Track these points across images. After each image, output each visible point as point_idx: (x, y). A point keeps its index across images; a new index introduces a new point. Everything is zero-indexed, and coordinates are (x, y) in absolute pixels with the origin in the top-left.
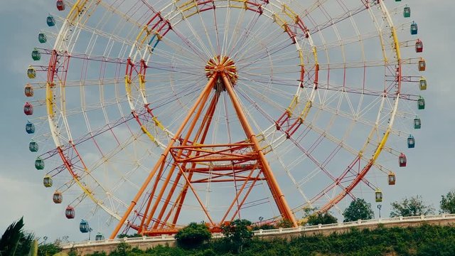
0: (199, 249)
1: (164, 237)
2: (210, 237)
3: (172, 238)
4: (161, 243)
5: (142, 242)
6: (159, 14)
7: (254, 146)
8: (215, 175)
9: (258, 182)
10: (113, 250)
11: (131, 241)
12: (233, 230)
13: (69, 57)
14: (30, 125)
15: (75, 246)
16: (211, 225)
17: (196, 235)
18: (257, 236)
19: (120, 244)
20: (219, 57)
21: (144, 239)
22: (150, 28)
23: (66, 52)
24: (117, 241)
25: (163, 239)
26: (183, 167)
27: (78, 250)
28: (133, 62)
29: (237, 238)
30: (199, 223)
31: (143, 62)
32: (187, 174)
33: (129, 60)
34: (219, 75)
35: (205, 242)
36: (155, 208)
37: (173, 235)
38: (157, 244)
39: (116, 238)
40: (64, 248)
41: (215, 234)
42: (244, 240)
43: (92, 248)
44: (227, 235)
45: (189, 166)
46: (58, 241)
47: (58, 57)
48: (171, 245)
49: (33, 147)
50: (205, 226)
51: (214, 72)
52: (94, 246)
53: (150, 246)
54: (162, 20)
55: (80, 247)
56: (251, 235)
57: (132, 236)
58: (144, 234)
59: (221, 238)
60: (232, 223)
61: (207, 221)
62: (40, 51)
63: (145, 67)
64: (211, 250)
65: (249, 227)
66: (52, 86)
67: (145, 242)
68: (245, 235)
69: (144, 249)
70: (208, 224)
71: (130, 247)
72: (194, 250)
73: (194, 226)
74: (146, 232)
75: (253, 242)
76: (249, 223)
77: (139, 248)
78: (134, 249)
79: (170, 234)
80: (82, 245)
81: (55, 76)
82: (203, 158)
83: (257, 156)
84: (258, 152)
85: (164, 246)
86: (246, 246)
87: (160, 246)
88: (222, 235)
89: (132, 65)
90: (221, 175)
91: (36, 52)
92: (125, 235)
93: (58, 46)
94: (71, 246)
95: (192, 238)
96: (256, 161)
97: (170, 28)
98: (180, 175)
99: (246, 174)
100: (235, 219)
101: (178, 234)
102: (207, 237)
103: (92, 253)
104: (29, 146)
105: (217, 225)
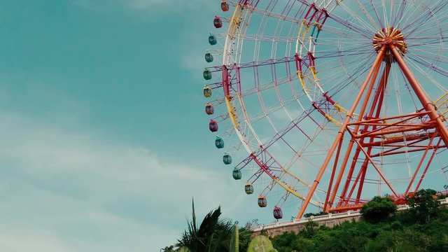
0: (385, 222)
1: (349, 213)
2: (395, 210)
3: (358, 213)
4: (347, 219)
5: (329, 220)
6: (313, 6)
7: (431, 115)
8: (394, 148)
9: (439, 150)
10: (301, 229)
11: (317, 219)
12: (418, 200)
13: (239, 68)
14: (219, 140)
15: (265, 228)
16: (396, 197)
17: (381, 208)
18: (444, 205)
19: (307, 223)
20: (383, 30)
21: (330, 216)
22: (308, 21)
23: (235, 64)
24: (304, 220)
25: (349, 215)
26: (361, 142)
27: (268, 231)
28: (300, 57)
29: (423, 208)
30: (382, 195)
31: (310, 54)
32: (366, 149)
33: (296, 56)
34: (388, 47)
35: (391, 215)
36: (338, 185)
37: (358, 210)
38: (343, 220)
39: (303, 218)
40: (255, 230)
41: (400, 206)
42: (430, 210)
43: (281, 229)
44: (413, 206)
45: (367, 140)
46: (249, 225)
47: (229, 71)
48: (357, 220)
49: (227, 160)
50: (388, 199)
51: (382, 45)
52: (283, 227)
53: (337, 223)
54: (317, 10)
55: (270, 229)
56: (437, 204)
57: (318, 215)
58: (330, 212)
59: (407, 210)
60: (417, 194)
61: (391, 193)
62: (211, 70)
63: (313, 59)
64: (397, 222)
65: (435, 197)
66: (230, 98)
67: (332, 219)
68: (430, 205)
69: (331, 226)
70: (393, 196)
71: (317, 226)
72: (380, 223)
73: (377, 199)
74: (332, 209)
75: (440, 211)
76: (434, 193)
77: (327, 225)
78: (321, 226)
79: (355, 209)
80: (272, 227)
81: (230, 90)
82: (380, 132)
83: (435, 124)
84: (436, 119)
85: (351, 222)
86: (434, 215)
87: (347, 222)
88: (407, 207)
89: (300, 60)
90: (400, 147)
91: (207, 72)
92: (311, 214)
93: (226, 61)
94: (261, 228)
95: (378, 212)
96: (434, 129)
97: (327, 16)
98: (358, 150)
99: (426, 143)
100: (419, 189)
101: (363, 209)
102: (393, 210)
103: (281, 234)
104: (222, 161)
105: (401, 197)
